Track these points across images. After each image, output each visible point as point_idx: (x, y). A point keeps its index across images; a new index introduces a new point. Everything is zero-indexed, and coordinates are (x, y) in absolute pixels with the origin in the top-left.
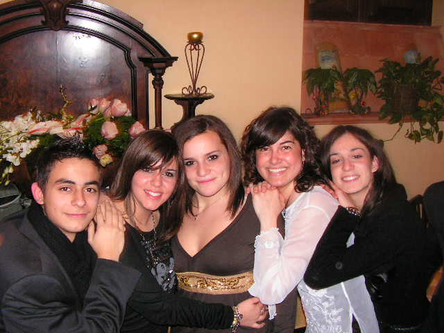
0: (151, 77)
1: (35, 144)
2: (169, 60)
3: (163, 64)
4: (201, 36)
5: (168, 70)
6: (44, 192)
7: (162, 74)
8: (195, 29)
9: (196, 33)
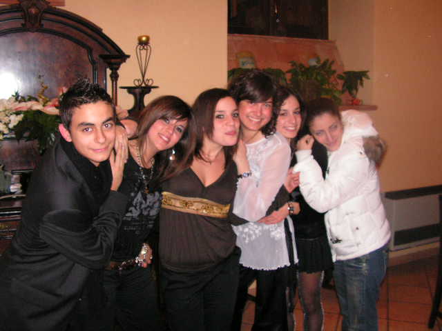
0: (109, 72)
1: (20, 117)
2: (123, 57)
3: (118, 60)
4: (148, 38)
5: (123, 66)
6: (70, 132)
7: (118, 69)
8: (143, 33)
9: (144, 36)
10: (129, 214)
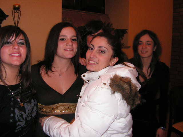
3: (2, 18)
4: (19, 6)
5: (4, 21)
9: (17, 5)
10: (18, 128)
